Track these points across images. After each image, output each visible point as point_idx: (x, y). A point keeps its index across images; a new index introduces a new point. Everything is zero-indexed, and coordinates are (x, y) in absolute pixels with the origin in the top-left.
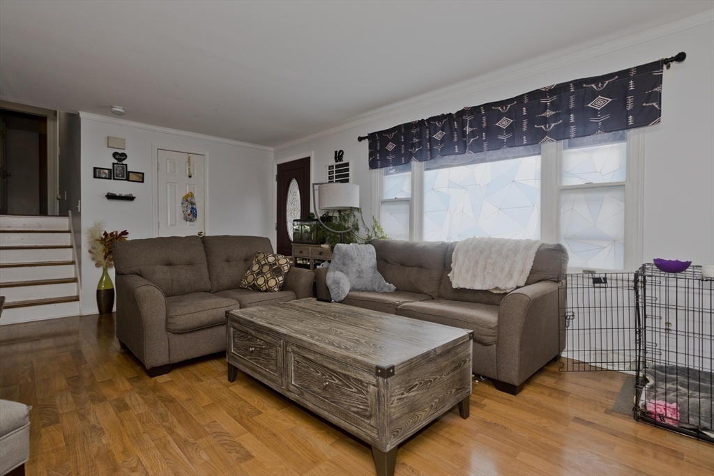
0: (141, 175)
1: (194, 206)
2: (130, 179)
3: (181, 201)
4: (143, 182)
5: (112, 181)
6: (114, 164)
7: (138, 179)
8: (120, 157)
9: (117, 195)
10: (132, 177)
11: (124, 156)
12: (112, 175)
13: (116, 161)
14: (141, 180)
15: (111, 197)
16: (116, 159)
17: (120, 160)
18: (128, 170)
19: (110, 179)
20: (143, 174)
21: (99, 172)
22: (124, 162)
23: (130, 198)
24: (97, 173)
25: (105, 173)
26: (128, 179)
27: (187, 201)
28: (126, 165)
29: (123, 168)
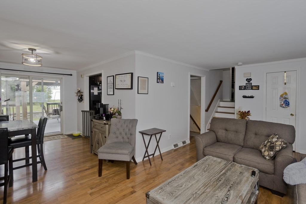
0: (258, 87)
1: (287, 100)
2: (253, 89)
3: (279, 97)
4: (259, 89)
5: (246, 90)
6: (246, 83)
7: (256, 88)
8: (249, 80)
9: (247, 96)
10: (254, 88)
11: (251, 79)
12: (245, 88)
13: (247, 82)
14: (258, 89)
15: (245, 97)
16: (247, 81)
17: (249, 81)
18: (252, 85)
19: (245, 89)
20: (259, 86)
21: (241, 87)
22: (250, 82)
23: (252, 97)
24: (241, 88)
25: (243, 88)
26: (252, 89)
27: (282, 97)
28: (251, 83)
29: (250, 85)
